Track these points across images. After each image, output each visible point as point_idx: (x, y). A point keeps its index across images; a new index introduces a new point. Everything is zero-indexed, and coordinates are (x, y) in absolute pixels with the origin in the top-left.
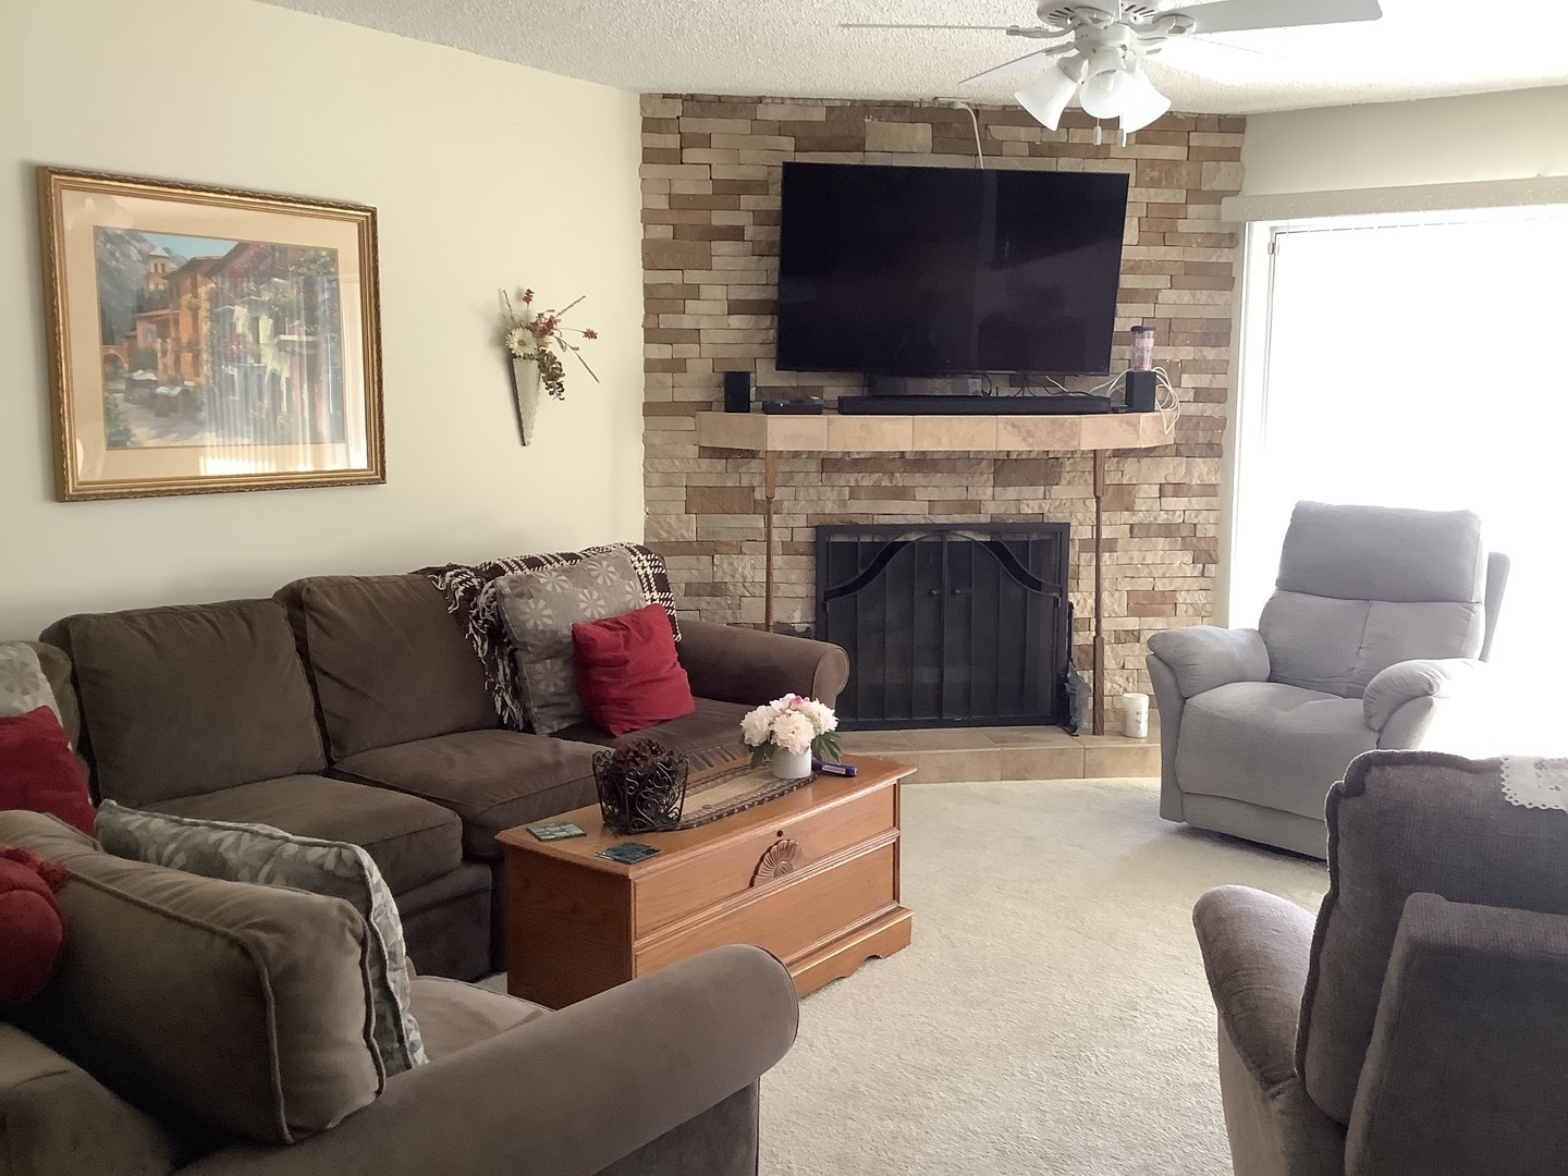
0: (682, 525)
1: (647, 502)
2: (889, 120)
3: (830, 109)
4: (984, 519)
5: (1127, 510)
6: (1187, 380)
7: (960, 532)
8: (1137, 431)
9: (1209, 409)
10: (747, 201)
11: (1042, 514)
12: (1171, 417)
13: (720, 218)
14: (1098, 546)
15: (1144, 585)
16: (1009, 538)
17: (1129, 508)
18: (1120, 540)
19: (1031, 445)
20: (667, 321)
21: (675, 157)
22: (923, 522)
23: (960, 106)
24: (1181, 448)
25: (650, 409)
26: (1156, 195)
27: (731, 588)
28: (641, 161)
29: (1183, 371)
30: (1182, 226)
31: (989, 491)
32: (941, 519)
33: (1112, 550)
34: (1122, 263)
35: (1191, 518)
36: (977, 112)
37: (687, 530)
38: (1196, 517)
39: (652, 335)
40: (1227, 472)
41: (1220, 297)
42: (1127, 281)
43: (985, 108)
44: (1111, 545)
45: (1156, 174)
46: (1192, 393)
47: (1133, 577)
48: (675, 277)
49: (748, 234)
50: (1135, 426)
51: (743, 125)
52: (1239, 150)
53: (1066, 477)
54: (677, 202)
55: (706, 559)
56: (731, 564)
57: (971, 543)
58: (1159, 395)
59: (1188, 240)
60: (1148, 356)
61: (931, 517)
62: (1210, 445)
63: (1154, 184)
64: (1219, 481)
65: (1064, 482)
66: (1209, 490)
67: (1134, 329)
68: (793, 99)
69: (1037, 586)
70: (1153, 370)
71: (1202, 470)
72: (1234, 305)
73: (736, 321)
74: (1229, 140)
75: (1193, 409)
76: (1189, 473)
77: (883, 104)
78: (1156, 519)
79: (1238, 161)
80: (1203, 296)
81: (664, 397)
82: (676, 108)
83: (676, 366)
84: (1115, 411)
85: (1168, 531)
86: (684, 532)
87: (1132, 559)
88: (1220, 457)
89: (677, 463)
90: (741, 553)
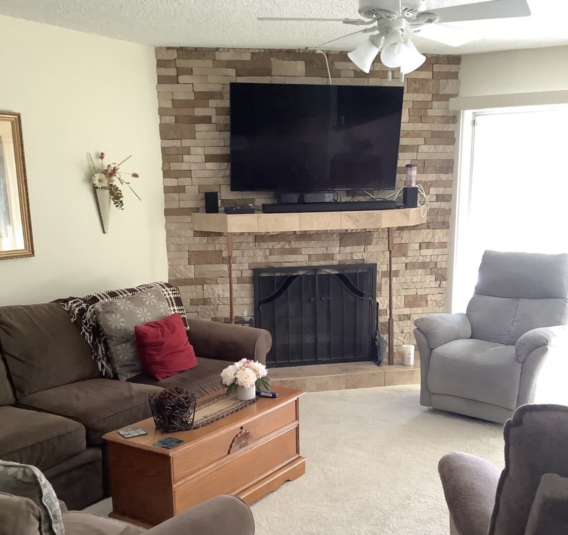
0: (187, 270)
1: (169, 260)
2: (283, 59)
3: (253, 54)
4: (335, 263)
5: (404, 256)
6: (433, 191)
7: (324, 270)
8: (408, 217)
9: (443, 205)
10: (212, 103)
11: (363, 259)
12: (425, 209)
13: (199, 112)
14: (390, 274)
15: (412, 292)
16: (347, 272)
17: (405, 255)
18: (401, 271)
19: (358, 226)
20: (174, 166)
21: (174, 80)
22: (305, 265)
23: (319, 52)
24: (430, 225)
25: (168, 212)
26: (417, 97)
27: (212, 300)
28: (157, 82)
29: (431, 186)
30: (430, 113)
31: (338, 249)
32: (315, 264)
33: (397, 276)
34: (401, 132)
35: (434, 259)
36: (327, 55)
37: (190, 273)
38: (437, 258)
39: (167, 174)
40: (451, 236)
41: (448, 148)
42: (403, 141)
43: (331, 52)
44: (397, 273)
45: (417, 86)
46: (435, 197)
47: (407, 289)
48: (177, 143)
49: (214, 120)
50: (407, 215)
51: (209, 63)
52: (457, 73)
53: (375, 241)
54: (176, 104)
55: (200, 287)
56: (212, 289)
57: (329, 275)
58: (419, 199)
59: (432, 119)
60: (414, 180)
61: (310, 263)
62: (444, 223)
63: (416, 91)
64: (448, 240)
65: (373, 243)
66: (443, 245)
67: (407, 166)
68: (234, 49)
69: (361, 295)
70: (417, 186)
71: (439, 235)
72: (455, 153)
73: (210, 165)
74: (453, 68)
75: (436, 205)
76: (433, 237)
77: (280, 51)
78: (418, 260)
79: (457, 79)
80: (440, 148)
81: (175, 205)
82: (174, 55)
83: (180, 189)
84: (398, 208)
85: (423, 265)
86: (188, 274)
87: (406, 280)
88: (448, 228)
89: (183, 239)
90: (217, 283)
